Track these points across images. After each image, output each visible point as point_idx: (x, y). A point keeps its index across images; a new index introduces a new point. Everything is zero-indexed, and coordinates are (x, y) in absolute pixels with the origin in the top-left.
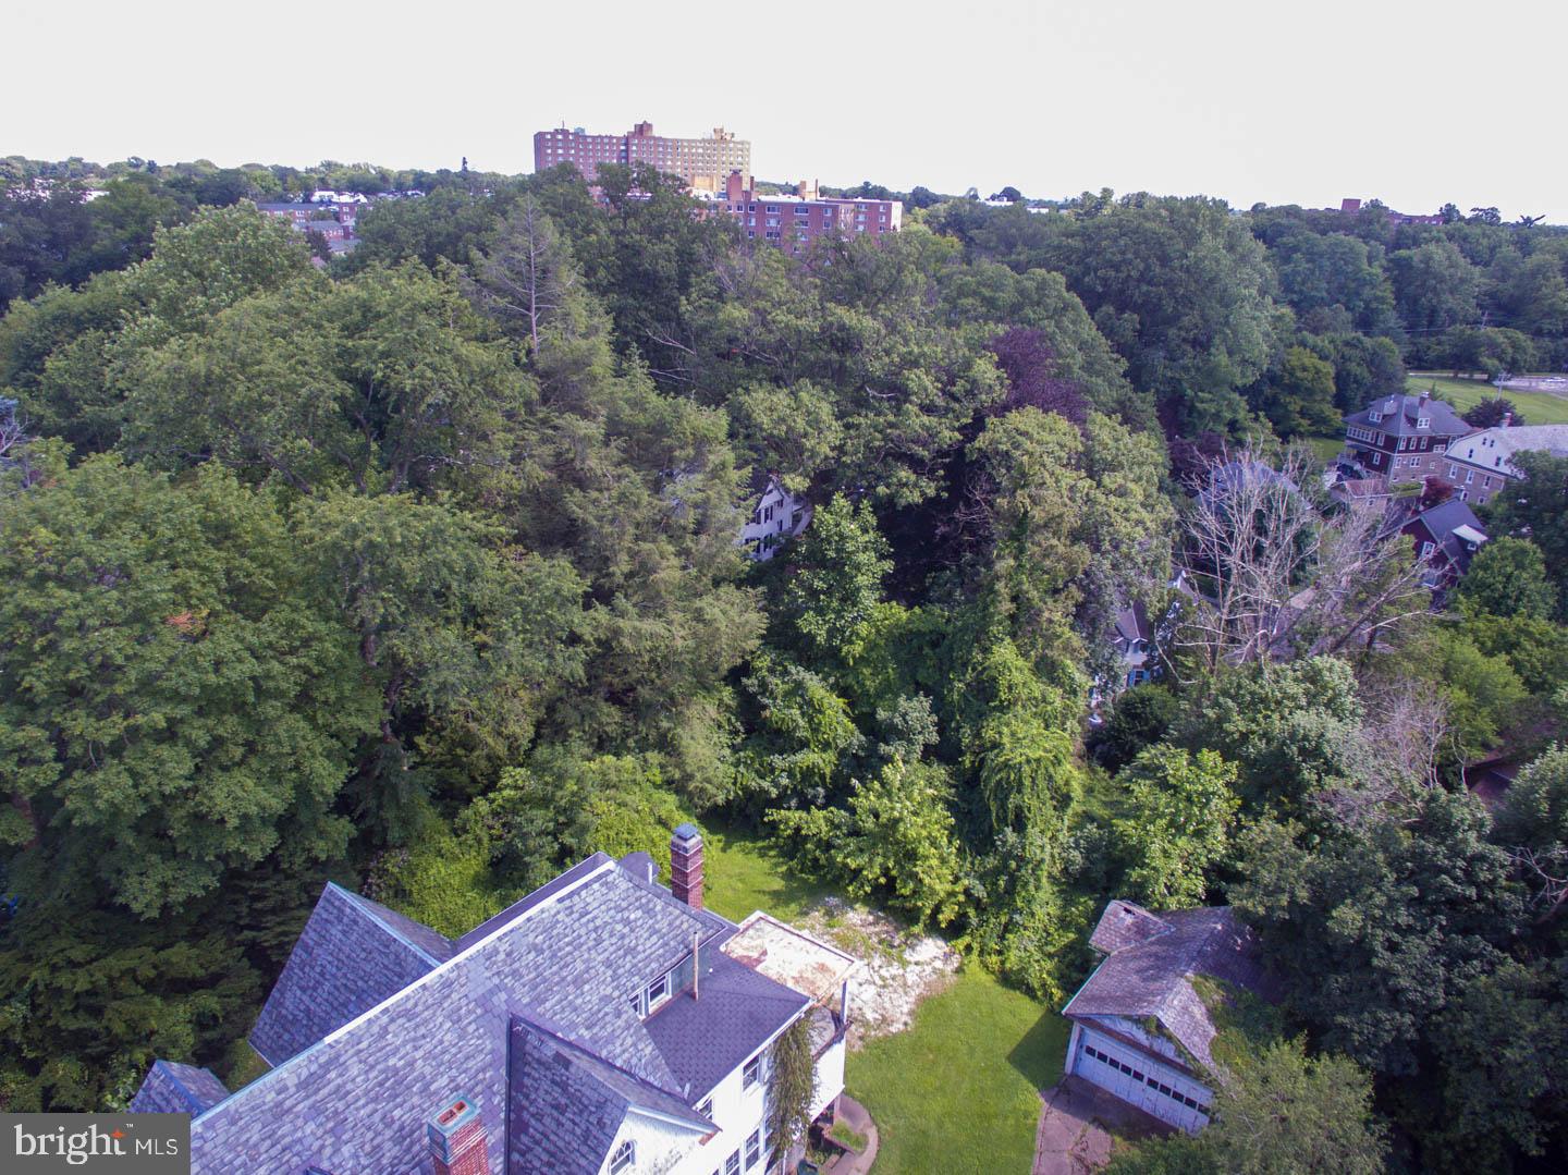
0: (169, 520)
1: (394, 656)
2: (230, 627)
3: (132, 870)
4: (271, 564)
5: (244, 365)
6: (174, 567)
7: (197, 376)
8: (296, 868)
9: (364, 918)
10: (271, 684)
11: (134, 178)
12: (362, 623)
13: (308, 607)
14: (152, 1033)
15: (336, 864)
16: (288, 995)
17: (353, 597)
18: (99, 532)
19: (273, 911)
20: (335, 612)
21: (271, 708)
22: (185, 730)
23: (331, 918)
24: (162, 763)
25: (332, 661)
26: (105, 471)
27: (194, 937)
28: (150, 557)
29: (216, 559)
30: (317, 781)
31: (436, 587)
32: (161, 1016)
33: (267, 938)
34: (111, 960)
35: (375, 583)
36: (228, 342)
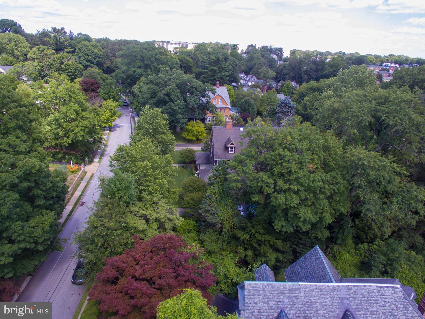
0: (316, 142)
1: (358, 196)
2: (320, 173)
3: (278, 219)
4: (335, 160)
5: (347, 108)
6: (313, 154)
7: (335, 108)
8: (312, 237)
9: (321, 259)
10: (324, 190)
11: (339, 57)
12: (353, 183)
13: (341, 175)
14: (267, 256)
15: (322, 241)
16: (297, 266)
17: (353, 176)
18: (300, 141)
19: (302, 244)
20: (347, 178)
21: (322, 196)
22: (300, 193)
23: (314, 254)
24: (293, 198)
25: (341, 191)
26: (307, 127)
27: (284, 240)
28: (309, 150)
29: (323, 154)
30: (325, 219)
31: (378, 181)
32: (270, 254)
33: (298, 250)
34: (266, 236)
35: (361, 175)
36: (345, 101)
